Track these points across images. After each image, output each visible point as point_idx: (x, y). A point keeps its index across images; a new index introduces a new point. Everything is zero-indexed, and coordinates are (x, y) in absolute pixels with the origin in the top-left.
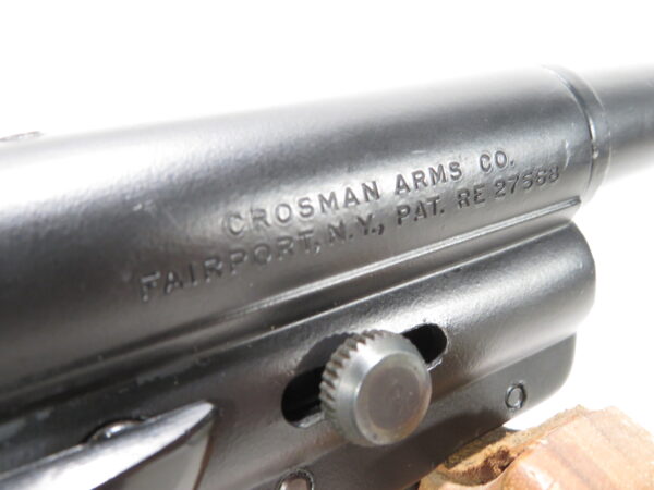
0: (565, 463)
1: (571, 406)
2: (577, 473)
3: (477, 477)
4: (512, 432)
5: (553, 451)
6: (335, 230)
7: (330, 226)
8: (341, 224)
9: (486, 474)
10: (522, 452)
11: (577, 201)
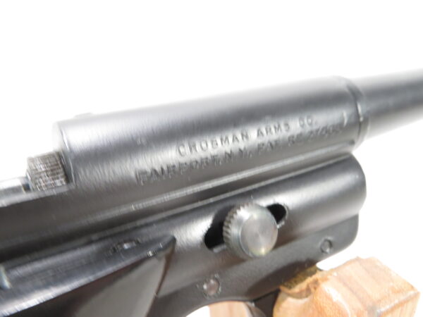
0: (345, 284)
1: (353, 257)
2: (351, 289)
3: (304, 294)
4: (321, 270)
5: (340, 279)
6: (228, 154)
7: (226, 153)
8: (231, 152)
9: (308, 292)
10: (325, 279)
11: (352, 143)
